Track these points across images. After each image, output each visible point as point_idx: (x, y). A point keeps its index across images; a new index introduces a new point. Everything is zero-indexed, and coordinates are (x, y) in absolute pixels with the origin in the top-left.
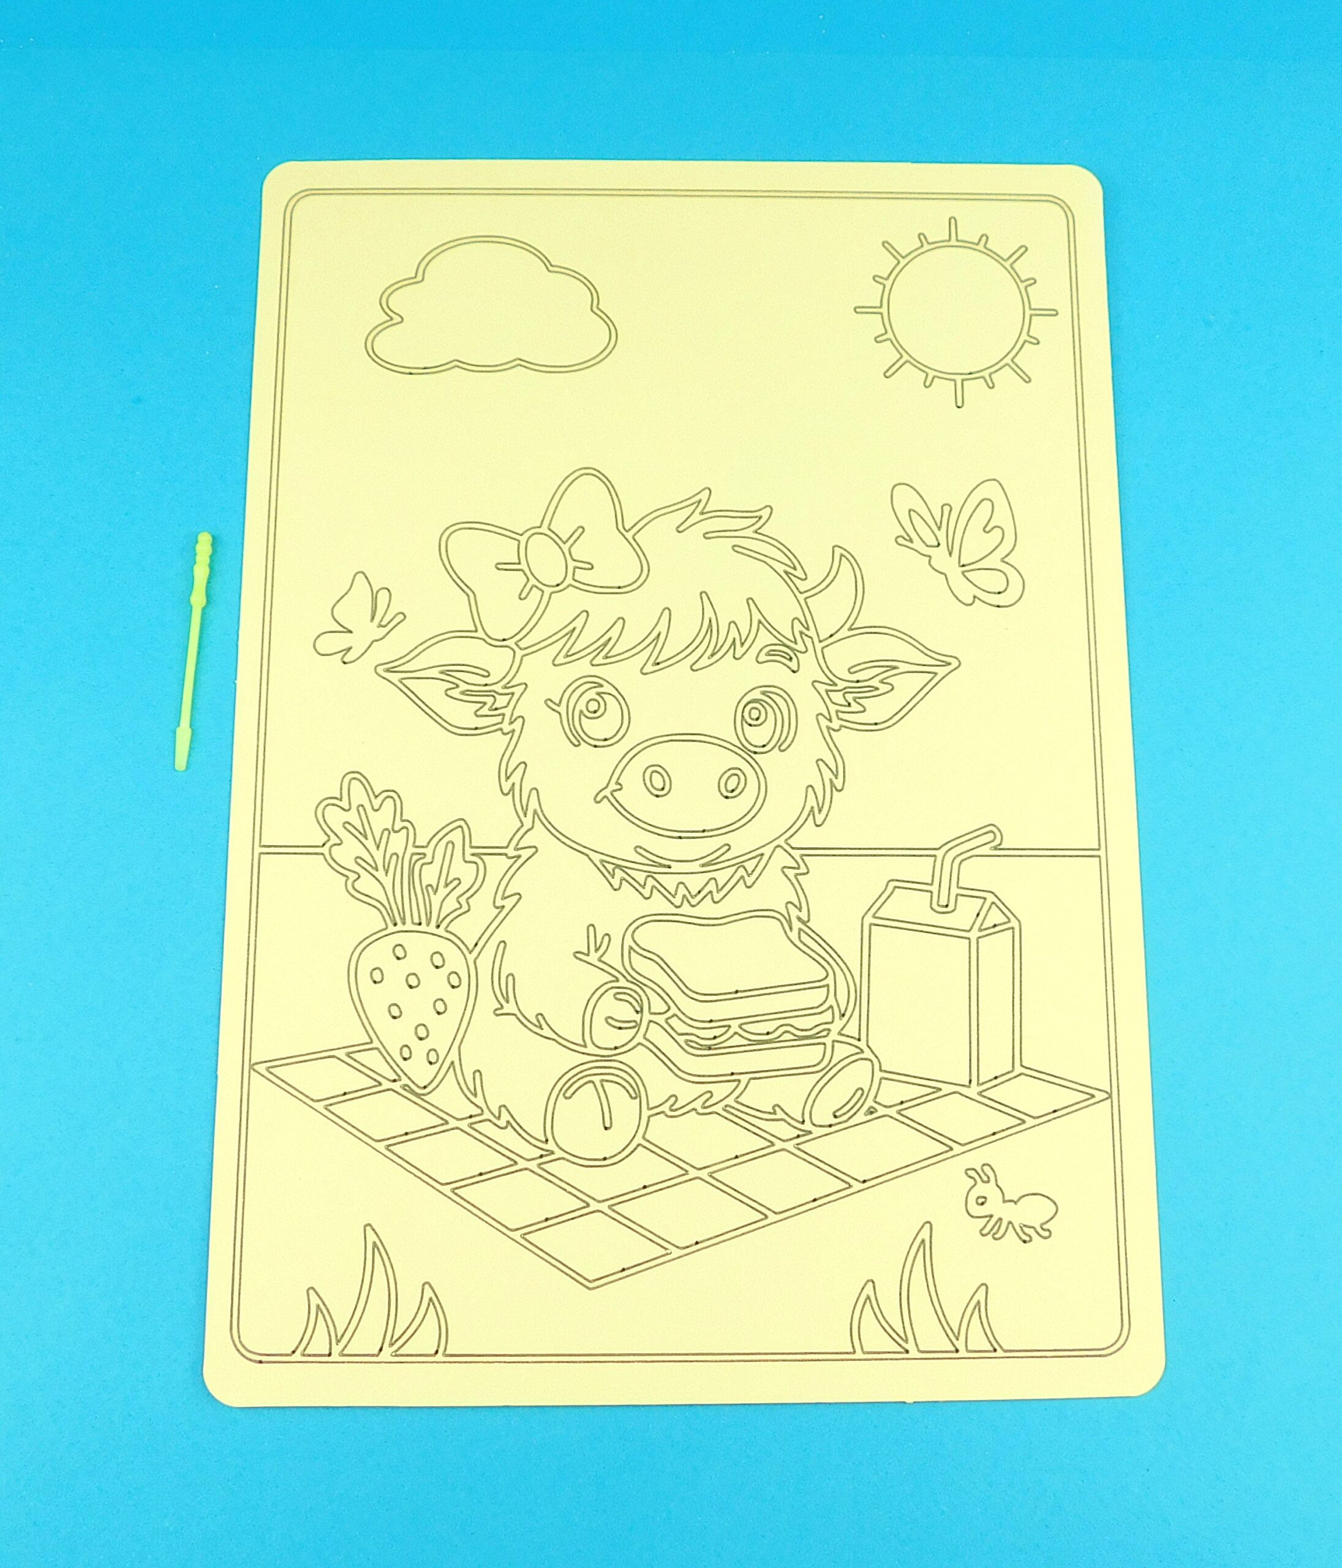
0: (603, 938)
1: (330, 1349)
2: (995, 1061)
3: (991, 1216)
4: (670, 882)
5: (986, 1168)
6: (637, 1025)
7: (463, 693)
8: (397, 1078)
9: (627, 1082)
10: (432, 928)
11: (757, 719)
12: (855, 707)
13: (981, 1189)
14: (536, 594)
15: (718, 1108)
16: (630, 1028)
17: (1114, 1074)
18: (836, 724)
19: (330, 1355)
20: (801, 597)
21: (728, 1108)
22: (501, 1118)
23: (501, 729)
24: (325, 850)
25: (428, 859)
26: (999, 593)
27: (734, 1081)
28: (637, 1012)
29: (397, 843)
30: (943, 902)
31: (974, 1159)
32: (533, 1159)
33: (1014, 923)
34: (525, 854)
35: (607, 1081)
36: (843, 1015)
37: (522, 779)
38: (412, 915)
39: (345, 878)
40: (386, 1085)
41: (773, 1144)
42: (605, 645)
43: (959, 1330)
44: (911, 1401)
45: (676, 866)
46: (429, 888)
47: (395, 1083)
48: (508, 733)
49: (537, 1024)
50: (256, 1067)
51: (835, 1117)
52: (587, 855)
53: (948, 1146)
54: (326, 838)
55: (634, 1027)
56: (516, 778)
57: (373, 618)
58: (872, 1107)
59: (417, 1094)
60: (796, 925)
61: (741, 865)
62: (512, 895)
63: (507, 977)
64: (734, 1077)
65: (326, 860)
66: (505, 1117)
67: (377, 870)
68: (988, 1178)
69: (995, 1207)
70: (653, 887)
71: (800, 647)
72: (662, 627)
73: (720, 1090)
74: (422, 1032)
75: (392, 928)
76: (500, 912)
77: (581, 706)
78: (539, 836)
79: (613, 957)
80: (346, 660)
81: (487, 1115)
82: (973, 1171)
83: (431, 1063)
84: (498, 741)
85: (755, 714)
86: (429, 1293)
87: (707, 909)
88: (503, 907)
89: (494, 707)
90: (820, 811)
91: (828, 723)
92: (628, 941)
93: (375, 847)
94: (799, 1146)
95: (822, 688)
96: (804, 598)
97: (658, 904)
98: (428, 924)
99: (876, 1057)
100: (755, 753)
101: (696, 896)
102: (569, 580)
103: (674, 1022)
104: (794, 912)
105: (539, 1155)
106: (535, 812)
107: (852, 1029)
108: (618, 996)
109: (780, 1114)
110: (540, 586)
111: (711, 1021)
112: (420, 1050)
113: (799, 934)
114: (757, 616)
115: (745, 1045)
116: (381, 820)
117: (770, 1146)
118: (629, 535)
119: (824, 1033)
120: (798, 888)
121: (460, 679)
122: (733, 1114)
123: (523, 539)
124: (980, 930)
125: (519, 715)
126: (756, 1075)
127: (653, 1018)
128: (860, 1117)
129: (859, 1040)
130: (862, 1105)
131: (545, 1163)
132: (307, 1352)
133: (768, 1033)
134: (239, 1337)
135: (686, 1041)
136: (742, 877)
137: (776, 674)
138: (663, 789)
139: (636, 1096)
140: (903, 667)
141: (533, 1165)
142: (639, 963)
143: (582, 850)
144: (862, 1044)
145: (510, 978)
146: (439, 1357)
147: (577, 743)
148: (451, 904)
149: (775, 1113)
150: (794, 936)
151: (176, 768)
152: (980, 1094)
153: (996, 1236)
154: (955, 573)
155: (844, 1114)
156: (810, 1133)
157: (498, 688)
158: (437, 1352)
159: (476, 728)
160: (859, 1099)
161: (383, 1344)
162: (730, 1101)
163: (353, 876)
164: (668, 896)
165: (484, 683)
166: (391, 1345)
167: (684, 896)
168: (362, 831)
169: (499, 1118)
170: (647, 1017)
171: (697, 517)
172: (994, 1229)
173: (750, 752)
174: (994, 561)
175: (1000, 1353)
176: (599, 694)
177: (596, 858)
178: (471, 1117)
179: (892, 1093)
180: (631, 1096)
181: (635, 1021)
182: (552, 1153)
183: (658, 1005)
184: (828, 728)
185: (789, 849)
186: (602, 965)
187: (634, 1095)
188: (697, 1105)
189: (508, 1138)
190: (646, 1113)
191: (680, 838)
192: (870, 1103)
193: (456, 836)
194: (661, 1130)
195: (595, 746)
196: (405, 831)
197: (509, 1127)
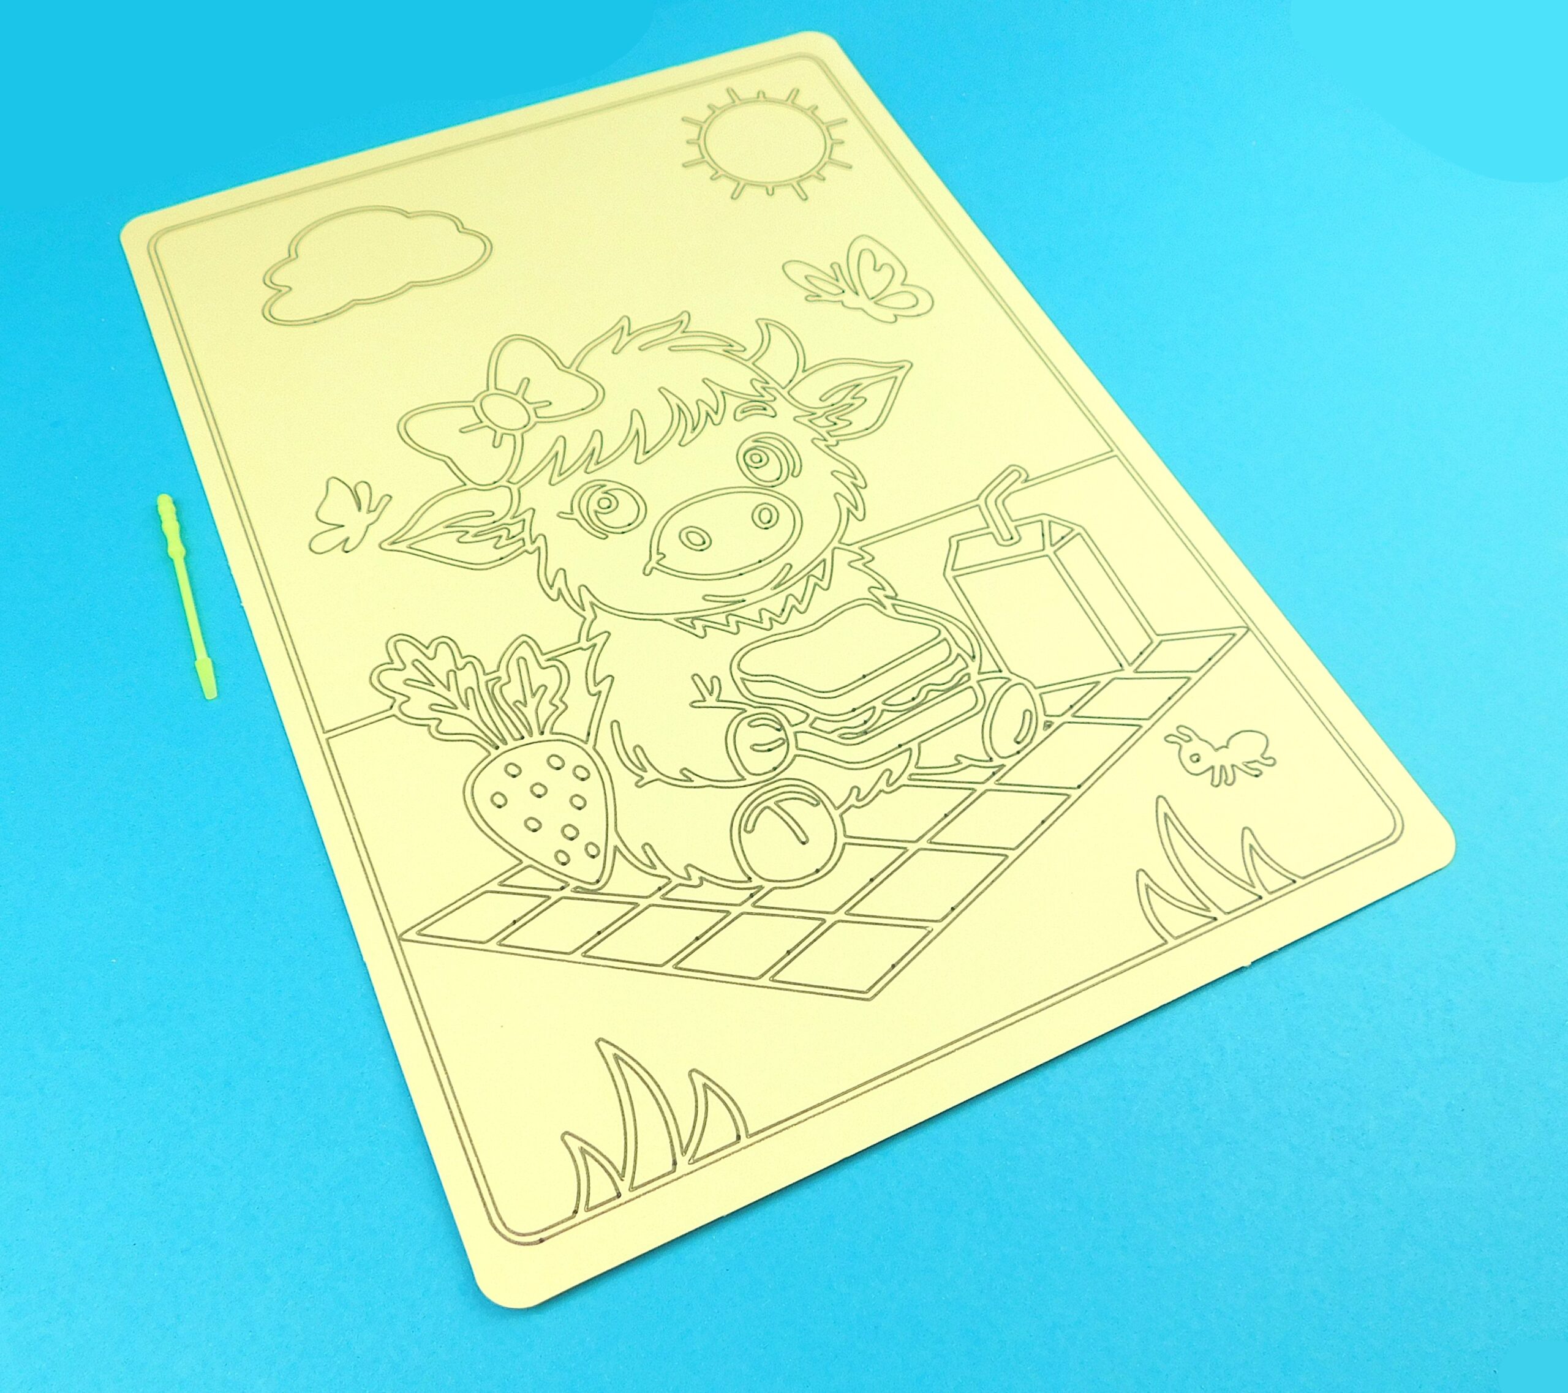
0: (712, 682)
1: (617, 1189)
2: (1132, 642)
3: (1212, 767)
4: (751, 612)
5: (1182, 730)
6: (785, 741)
7: (476, 536)
8: (563, 885)
9: (802, 793)
10: (537, 736)
11: (761, 461)
12: (841, 424)
13: (1188, 749)
14: (508, 441)
15: (904, 780)
16: (779, 746)
17: (1239, 610)
18: (832, 441)
19: (619, 1195)
20: (749, 364)
21: (913, 777)
22: (692, 877)
23: (526, 551)
24: (395, 710)
25: (505, 679)
26: (913, 306)
27: (905, 751)
28: (778, 730)
29: (467, 678)
30: (1007, 536)
31: (1168, 724)
32: (745, 901)
33: (1077, 530)
34: (600, 641)
35: (782, 801)
36: (974, 657)
37: (566, 582)
38: (511, 734)
39: (426, 728)
40: (555, 896)
41: (974, 790)
42: (592, 454)
43: (1250, 878)
44: (1250, 963)
45: (749, 599)
46: (518, 704)
47: (564, 890)
48: (535, 551)
49: (686, 779)
50: (404, 937)
51: (1018, 743)
52: (661, 620)
53: (1136, 726)
54: (391, 701)
55: (783, 743)
56: (560, 583)
57: (360, 509)
58: (1047, 721)
59: (590, 892)
60: (888, 603)
61: (809, 575)
62: (604, 679)
63: (634, 751)
64: (903, 748)
65: (399, 719)
66: (696, 875)
67: (456, 708)
68: (1189, 736)
69: (1209, 758)
70: (737, 622)
71: (767, 397)
72: (637, 424)
73: (897, 765)
74: (570, 832)
75: (494, 753)
76: (598, 699)
77: (593, 506)
78: (605, 621)
79: (730, 692)
80: (346, 549)
81: (676, 881)
82: (1171, 737)
83: (593, 857)
84: (529, 562)
85: (756, 459)
86: (699, 1080)
87: (797, 621)
88: (600, 692)
89: (510, 536)
90: (856, 508)
91: (828, 443)
92: (738, 675)
93: (446, 691)
94: (1000, 782)
95: (805, 420)
96: (753, 363)
97: (749, 634)
98: (531, 734)
99: (1024, 679)
100: (773, 487)
101: (781, 614)
102: (534, 419)
103: (819, 724)
104: (880, 594)
105: (748, 896)
106: (592, 604)
107: (988, 665)
108: (753, 724)
109: (966, 762)
110: (510, 432)
111: (854, 710)
112: (575, 849)
113: (894, 608)
114: (717, 390)
115: (898, 717)
116: (441, 665)
117: (972, 794)
118: (573, 370)
119: (966, 678)
120: (873, 574)
121: (467, 526)
122: (920, 780)
123: (477, 405)
124: (1052, 545)
125: (537, 534)
126: (923, 738)
127: (796, 729)
128: (1041, 734)
129: (1000, 671)
130: (1037, 724)
131: (759, 900)
132: (591, 1205)
133: (913, 699)
134: (504, 1225)
135: (840, 736)
136: (816, 584)
137: (758, 424)
138: (704, 543)
139: (818, 802)
140: (865, 382)
141: (747, 907)
142: (757, 688)
143: (656, 618)
144: (1005, 674)
145: (638, 750)
146: (744, 1141)
147: (604, 536)
148: (546, 710)
149: (959, 763)
150: (890, 611)
151: (208, 698)
152: (1136, 671)
153: (1229, 782)
154: (869, 306)
155: (1025, 737)
156: (1003, 766)
157: (507, 520)
158: (739, 1137)
159: (502, 559)
160: (1031, 719)
161: (674, 1155)
162: (911, 769)
163: (434, 723)
164: (757, 623)
165: (492, 521)
166: (684, 1152)
167: (770, 619)
168: (426, 681)
169: (689, 878)
170: (790, 731)
171: (625, 339)
172: (1222, 777)
173: (767, 487)
174: (896, 286)
175: (1300, 882)
176: (606, 493)
177: (670, 619)
178: (660, 889)
179: (1057, 703)
180: (812, 804)
181: (780, 739)
182: (761, 888)
183: (795, 716)
184: (827, 446)
185: (846, 547)
186: (723, 704)
187: (815, 803)
188: (882, 785)
189: (709, 893)
190: (836, 814)
191: (741, 574)
192: (1042, 719)
193: (524, 651)
194: (858, 822)
195: (623, 533)
196: (469, 665)
197: (704, 882)
